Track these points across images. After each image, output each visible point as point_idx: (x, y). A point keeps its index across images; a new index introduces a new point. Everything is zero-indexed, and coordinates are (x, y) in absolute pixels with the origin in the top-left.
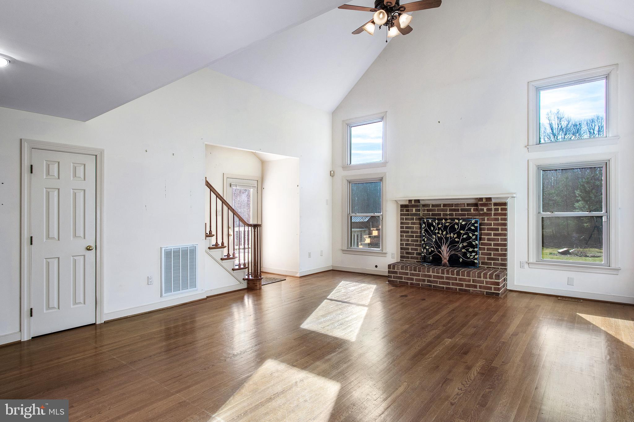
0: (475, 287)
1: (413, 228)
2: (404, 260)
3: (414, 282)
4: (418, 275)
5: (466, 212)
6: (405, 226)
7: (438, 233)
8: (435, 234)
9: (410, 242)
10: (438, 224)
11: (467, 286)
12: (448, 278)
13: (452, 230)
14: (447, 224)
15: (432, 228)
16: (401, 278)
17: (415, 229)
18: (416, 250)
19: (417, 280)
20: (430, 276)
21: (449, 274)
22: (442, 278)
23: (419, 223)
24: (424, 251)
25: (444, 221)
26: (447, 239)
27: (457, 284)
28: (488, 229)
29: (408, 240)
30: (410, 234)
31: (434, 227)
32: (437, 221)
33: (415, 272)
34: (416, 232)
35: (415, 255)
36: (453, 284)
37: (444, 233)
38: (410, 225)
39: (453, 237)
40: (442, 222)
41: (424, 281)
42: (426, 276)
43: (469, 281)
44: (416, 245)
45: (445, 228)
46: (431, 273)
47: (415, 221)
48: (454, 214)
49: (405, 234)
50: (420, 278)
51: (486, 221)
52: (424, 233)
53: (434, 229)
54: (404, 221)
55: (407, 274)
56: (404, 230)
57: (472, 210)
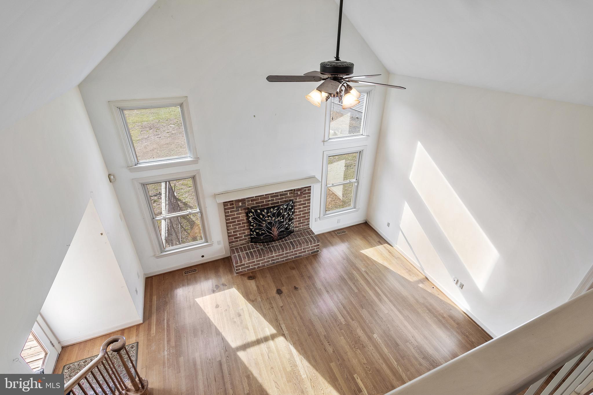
0: (305, 252)
1: (239, 217)
2: (233, 244)
3: (261, 265)
4: (264, 259)
5: (284, 196)
6: (230, 217)
7: (268, 219)
8: (265, 221)
9: (237, 229)
10: (267, 213)
11: (300, 253)
12: (286, 254)
13: (279, 214)
14: (275, 212)
15: (261, 216)
16: (249, 266)
17: (241, 218)
18: (244, 233)
19: (262, 263)
20: (273, 257)
21: (287, 251)
22: (282, 254)
23: (244, 213)
24: (253, 233)
25: (272, 210)
26: (275, 222)
27: (293, 255)
28: (299, 205)
29: (236, 228)
30: (237, 223)
31: (263, 216)
32: (265, 211)
33: (260, 259)
34: (244, 220)
35: (243, 237)
36: (290, 256)
37: (274, 218)
38: (236, 216)
39: (280, 219)
40: (271, 211)
41: (269, 261)
42: (269, 258)
43: (301, 250)
44: (243, 230)
45: (274, 215)
46: (274, 255)
47: (240, 211)
48: (275, 199)
49: (231, 224)
50: (266, 260)
51: (298, 200)
52: (252, 220)
53: (263, 217)
54: (230, 214)
55: (254, 262)
56: (231, 221)
57: (288, 194)
